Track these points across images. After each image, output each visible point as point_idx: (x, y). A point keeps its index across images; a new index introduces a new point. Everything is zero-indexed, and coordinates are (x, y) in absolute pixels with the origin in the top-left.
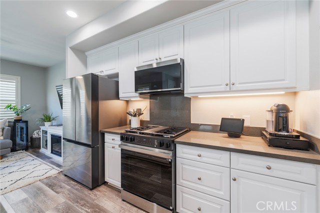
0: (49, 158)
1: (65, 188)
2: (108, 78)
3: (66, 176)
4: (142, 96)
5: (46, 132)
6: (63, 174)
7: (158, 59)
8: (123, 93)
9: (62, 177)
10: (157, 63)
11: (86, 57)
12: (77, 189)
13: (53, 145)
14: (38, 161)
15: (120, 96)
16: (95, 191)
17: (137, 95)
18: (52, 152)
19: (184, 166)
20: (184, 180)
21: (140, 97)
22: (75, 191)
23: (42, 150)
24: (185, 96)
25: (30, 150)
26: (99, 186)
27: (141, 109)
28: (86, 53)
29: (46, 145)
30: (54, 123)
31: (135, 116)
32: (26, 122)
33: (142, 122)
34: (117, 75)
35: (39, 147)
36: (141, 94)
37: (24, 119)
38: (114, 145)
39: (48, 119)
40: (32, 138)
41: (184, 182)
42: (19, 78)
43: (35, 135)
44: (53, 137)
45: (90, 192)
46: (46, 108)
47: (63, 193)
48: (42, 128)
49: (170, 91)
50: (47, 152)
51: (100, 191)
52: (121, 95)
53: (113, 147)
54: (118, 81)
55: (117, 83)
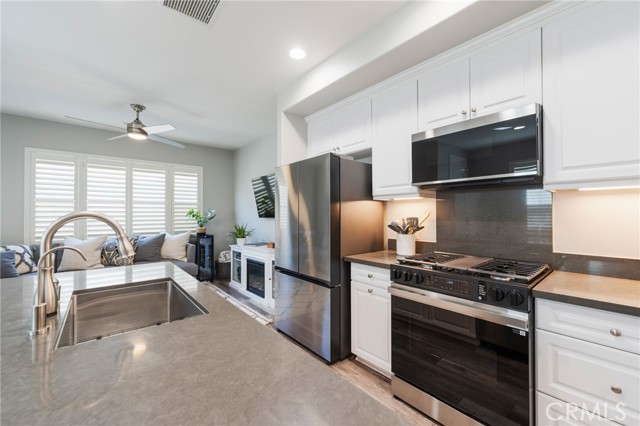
0: (246, 298)
2: (355, 159)
3: (279, 331)
4: (425, 191)
5: (239, 255)
6: (274, 327)
7: (468, 114)
8: (381, 187)
11: (306, 125)
13: (250, 276)
15: (374, 194)
17: (415, 189)
18: (248, 289)
19: (560, 352)
20: (560, 384)
21: (421, 195)
23: (233, 284)
24: (547, 188)
25: (216, 281)
26: (341, 360)
27: (417, 219)
29: (239, 275)
30: (248, 239)
31: (406, 232)
32: (211, 237)
33: (419, 246)
34: (368, 153)
35: (228, 279)
36: (422, 187)
37: (208, 233)
38: (371, 288)
39: (241, 233)
40: (217, 263)
41: (561, 388)
42: (201, 168)
43: (222, 260)
44: (250, 262)
46: (233, 216)
48: (234, 248)
49: (503, 179)
50: (241, 287)
52: (376, 191)
53: (370, 291)
54: (371, 165)
55: (369, 168)
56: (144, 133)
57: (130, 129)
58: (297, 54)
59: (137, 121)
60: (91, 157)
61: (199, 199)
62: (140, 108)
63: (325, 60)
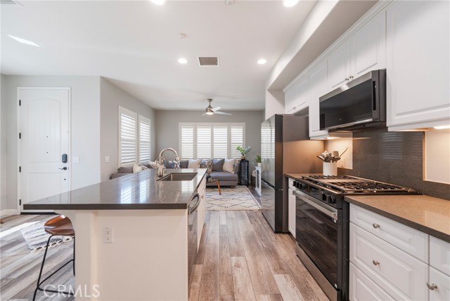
1: (258, 222)
3: (262, 214)
5: (258, 172)
6: (261, 212)
7: (349, 78)
9: (260, 214)
10: (348, 84)
11: (284, 94)
12: (265, 228)
14: (251, 196)
15: (310, 136)
16: (277, 235)
17: (325, 132)
19: (358, 238)
20: (358, 258)
22: (263, 228)
23: (257, 189)
24: (389, 130)
26: (283, 233)
27: (338, 152)
28: (284, 90)
29: (259, 183)
32: (248, 162)
33: (341, 172)
34: (306, 110)
37: (247, 159)
40: (251, 176)
41: (358, 261)
45: (273, 234)
47: (255, 225)
48: (256, 168)
51: (281, 237)
52: (310, 133)
56: (212, 111)
57: (207, 111)
58: (262, 62)
59: (210, 107)
60: (199, 124)
61: (243, 141)
62: (210, 100)
63: (278, 60)
